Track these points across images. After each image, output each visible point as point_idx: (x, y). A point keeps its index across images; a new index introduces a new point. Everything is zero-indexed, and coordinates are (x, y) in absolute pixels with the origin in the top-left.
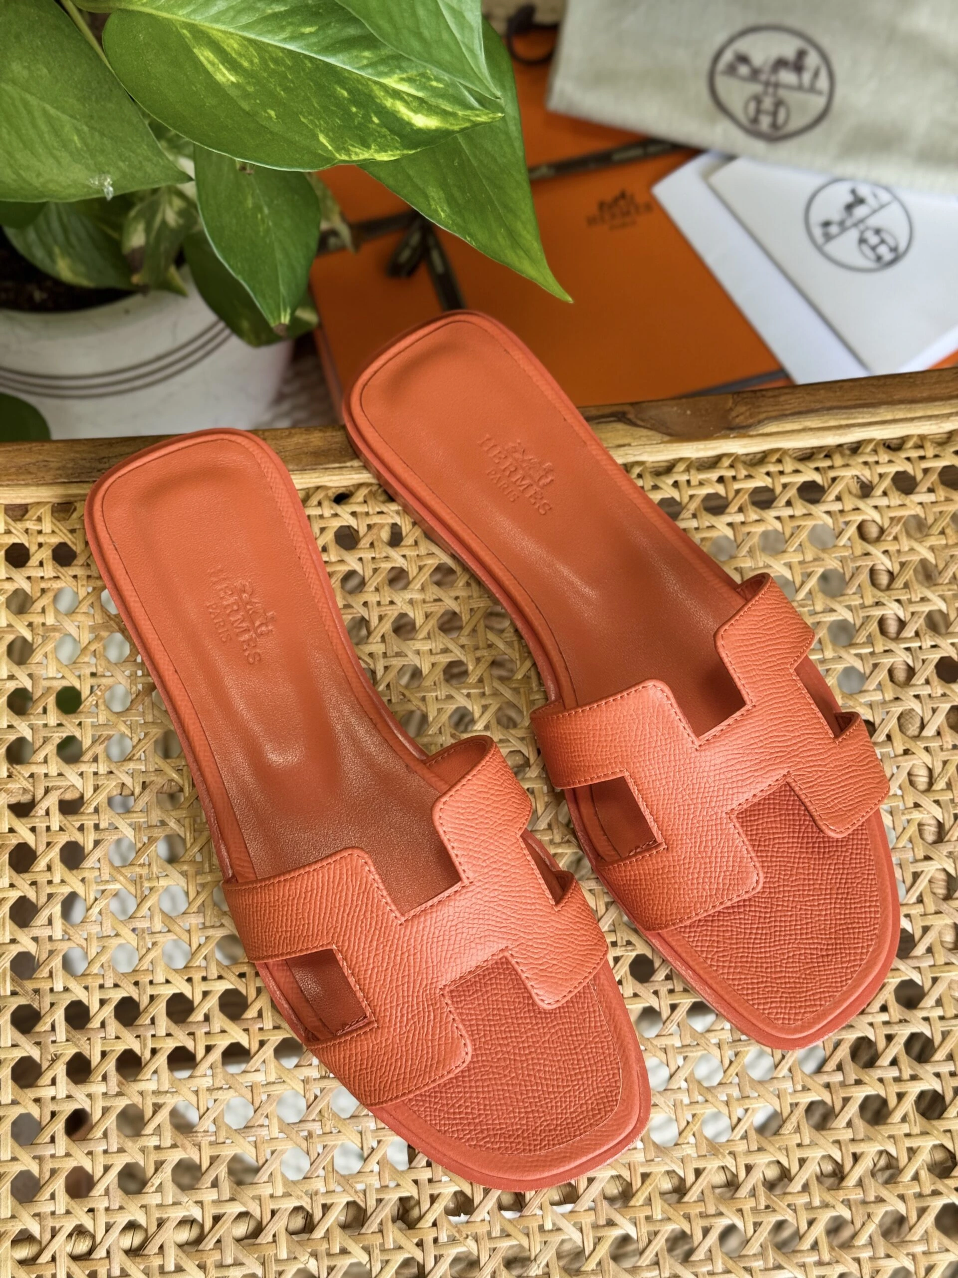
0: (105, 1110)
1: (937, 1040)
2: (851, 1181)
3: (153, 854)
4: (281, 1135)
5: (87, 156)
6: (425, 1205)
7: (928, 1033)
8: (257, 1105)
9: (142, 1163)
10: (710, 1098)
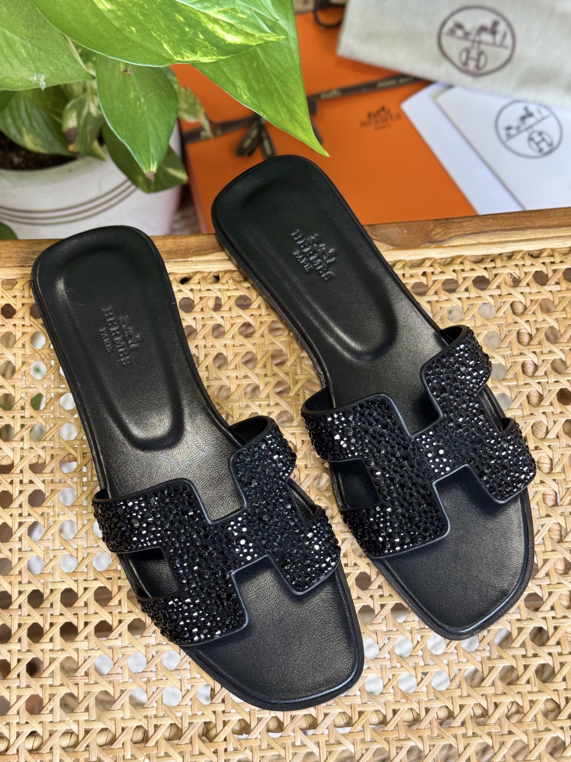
0: (19, 661)
1: (551, 631)
2: (493, 720)
3: (56, 500)
4: (131, 680)
5: (30, 62)
6: (220, 727)
7: (545, 628)
8: (115, 661)
9: (41, 695)
10: (404, 665)
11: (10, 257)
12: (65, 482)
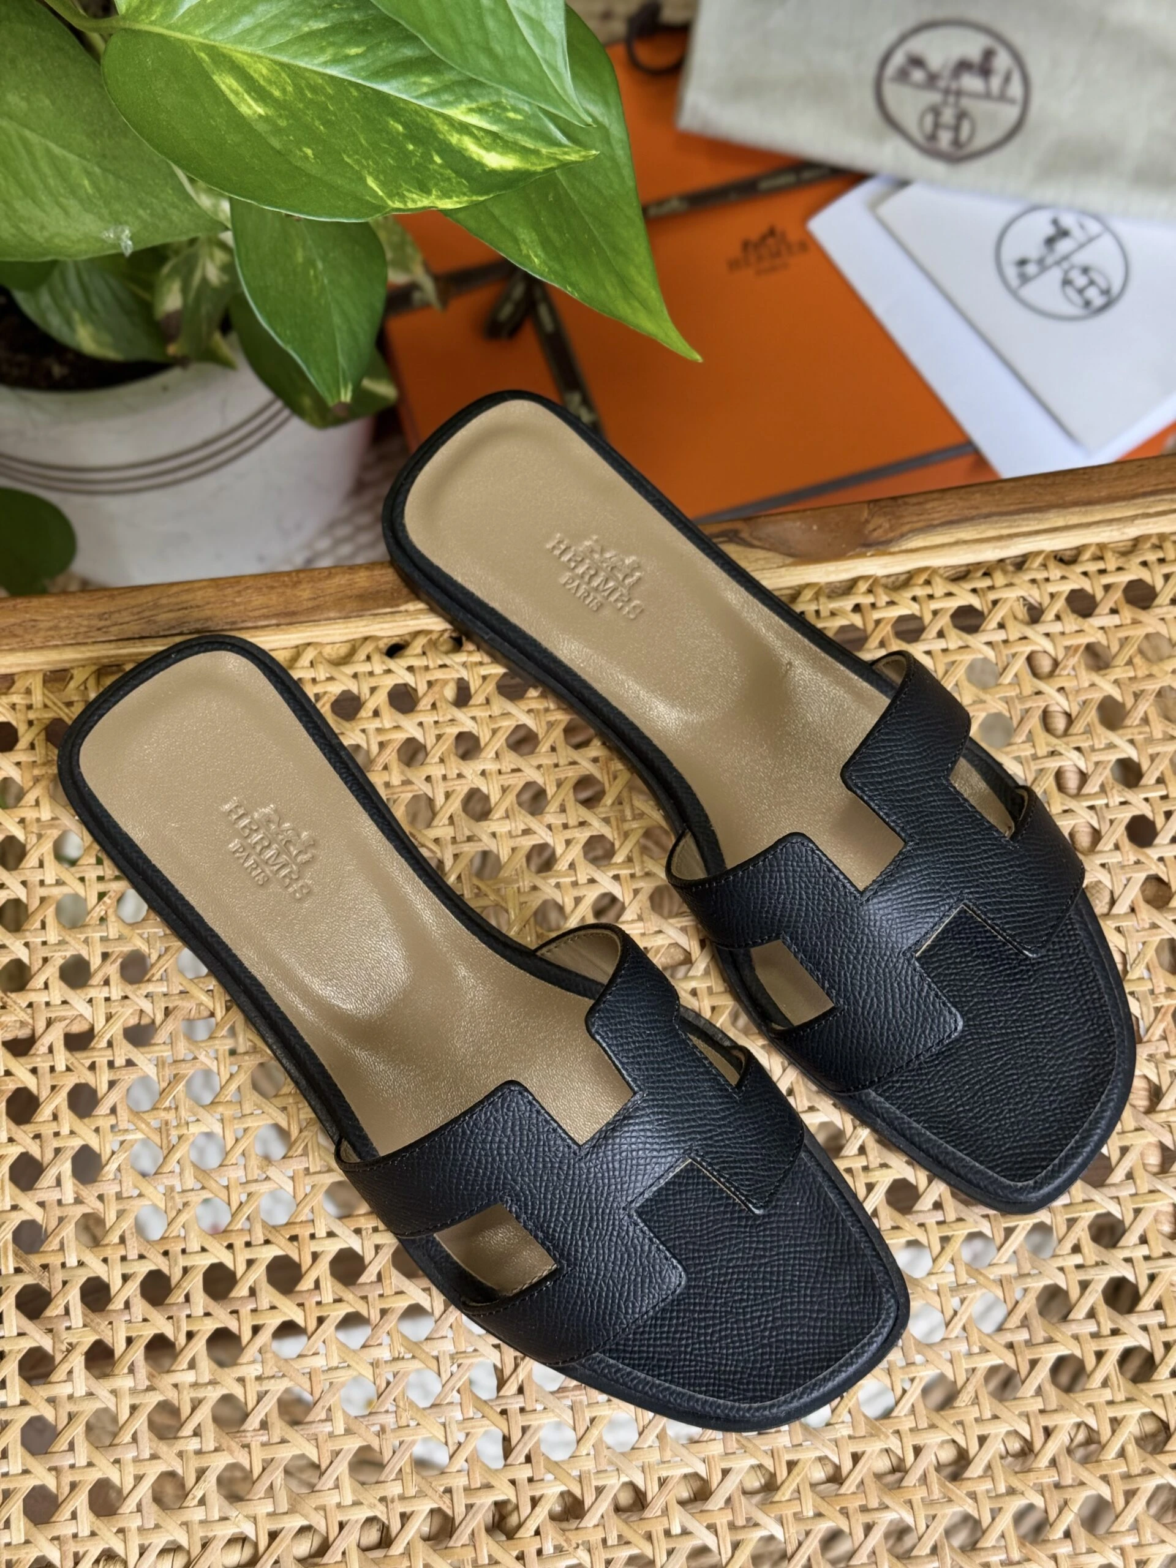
0: (134, 1408)
1: (1143, 1284)
2: (1043, 1461)
3: (182, 1095)
5: (101, 204)
6: (525, 1509)
7: (1131, 1278)
8: (317, 1396)
9: (180, 1471)
11: (56, 628)
12: (195, 1058)
